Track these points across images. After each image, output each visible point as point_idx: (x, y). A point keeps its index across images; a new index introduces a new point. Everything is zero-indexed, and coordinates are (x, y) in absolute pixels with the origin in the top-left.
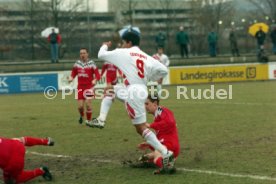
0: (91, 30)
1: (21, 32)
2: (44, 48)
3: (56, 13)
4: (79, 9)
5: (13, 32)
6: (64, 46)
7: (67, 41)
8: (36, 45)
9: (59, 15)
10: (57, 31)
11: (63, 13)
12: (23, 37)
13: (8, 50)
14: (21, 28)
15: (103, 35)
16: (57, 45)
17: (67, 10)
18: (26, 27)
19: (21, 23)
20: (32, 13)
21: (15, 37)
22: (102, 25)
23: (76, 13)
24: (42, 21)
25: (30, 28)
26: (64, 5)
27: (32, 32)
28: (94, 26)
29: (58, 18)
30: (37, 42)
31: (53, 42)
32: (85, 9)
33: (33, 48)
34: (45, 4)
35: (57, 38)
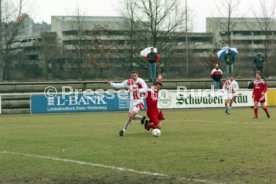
0: (189, 50)
1: (120, 51)
2: (142, 67)
3: (155, 33)
4: (178, 30)
5: (113, 51)
6: (162, 65)
7: (165, 60)
8: (134, 64)
9: (158, 35)
10: (155, 50)
11: (162, 33)
12: (122, 56)
13: (107, 69)
14: (121, 47)
15: (201, 55)
16: (155, 64)
17: (166, 30)
18: (126, 46)
19: (121, 42)
20: (132, 33)
21: (114, 56)
22: (200, 45)
23: (174, 33)
24: (141, 41)
25: (129, 47)
26: (164, 26)
27: (131, 51)
28: (192, 46)
29: (157, 38)
30: (135, 62)
31: (152, 62)
32: (183, 30)
33: (132, 67)
34: (144, 24)
35: (156, 57)
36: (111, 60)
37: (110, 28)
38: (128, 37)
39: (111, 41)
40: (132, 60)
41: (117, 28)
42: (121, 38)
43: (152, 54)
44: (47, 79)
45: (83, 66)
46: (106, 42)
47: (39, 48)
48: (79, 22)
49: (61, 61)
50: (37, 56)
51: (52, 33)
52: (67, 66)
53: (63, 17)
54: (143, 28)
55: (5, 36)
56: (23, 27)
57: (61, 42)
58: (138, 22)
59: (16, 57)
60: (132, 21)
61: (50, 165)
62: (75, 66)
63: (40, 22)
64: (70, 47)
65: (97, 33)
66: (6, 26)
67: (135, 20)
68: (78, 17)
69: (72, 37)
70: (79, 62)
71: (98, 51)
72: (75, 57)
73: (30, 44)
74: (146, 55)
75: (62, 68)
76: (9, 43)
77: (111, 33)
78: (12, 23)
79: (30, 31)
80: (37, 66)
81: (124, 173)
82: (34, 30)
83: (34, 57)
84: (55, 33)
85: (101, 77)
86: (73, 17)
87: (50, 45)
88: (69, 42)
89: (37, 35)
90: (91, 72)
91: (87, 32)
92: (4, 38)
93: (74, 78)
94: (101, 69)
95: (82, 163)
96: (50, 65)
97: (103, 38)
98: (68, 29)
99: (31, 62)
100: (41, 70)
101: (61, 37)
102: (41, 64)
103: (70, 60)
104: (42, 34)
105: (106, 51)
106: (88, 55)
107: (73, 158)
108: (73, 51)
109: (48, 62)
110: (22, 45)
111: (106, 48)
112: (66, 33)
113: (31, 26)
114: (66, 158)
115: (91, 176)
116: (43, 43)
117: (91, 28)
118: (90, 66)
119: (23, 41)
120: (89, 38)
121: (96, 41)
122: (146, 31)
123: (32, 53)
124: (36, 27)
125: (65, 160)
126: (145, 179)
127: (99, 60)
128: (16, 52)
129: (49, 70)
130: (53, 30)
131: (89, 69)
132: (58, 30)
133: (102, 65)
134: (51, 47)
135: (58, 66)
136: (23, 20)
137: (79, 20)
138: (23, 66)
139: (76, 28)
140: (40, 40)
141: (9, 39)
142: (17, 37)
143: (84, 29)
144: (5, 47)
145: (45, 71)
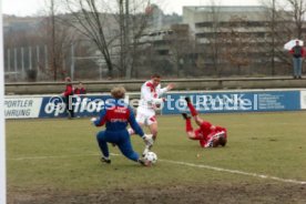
1: (260, 45)
2: (285, 62)
3: (299, 23)
5: (251, 45)
8: (276, 59)
9: (303, 26)
10: (301, 43)
12: (262, 50)
13: (245, 64)
14: (260, 40)
18: (266, 39)
19: (261, 34)
20: (273, 24)
21: (254, 50)
24: (284, 32)
25: (270, 40)
27: (272, 44)
29: (302, 30)
30: (277, 56)
31: (297, 56)
33: (273, 61)
34: (288, 14)
35: (302, 52)
36: (250, 55)
37: (249, 18)
38: (269, 29)
39: (250, 33)
40: (273, 54)
41: (256, 18)
42: (261, 29)
43: (297, 47)
44: (178, 76)
45: (219, 61)
46: (243, 35)
47: (170, 42)
48: (213, 12)
49: (194, 56)
50: (168, 51)
51: (183, 25)
52: (200, 62)
53: (196, 8)
54: (286, 18)
55: (133, 29)
56: (152, 19)
57: (193, 35)
58: (280, 12)
59: (144, 52)
60: (274, 11)
61: (184, 171)
62: (209, 61)
63: (171, 14)
64: (204, 41)
65: (233, 24)
66: (134, 18)
67: (277, 9)
68: (213, 7)
69: (206, 30)
70: (214, 57)
71: (235, 45)
72: (209, 51)
73: (160, 38)
74: (290, 49)
75: (194, 65)
76: (137, 37)
77: (249, 24)
78: (139, 15)
79: (160, 24)
80: (167, 62)
81: (266, 180)
82: (164, 22)
83: (164, 53)
84: (187, 26)
85: (239, 74)
86: (207, 7)
87: (181, 38)
88: (202, 35)
89: (168, 27)
90: (228, 68)
91: (222, 24)
92: (131, 32)
93: (209, 75)
94: (239, 65)
95: (219, 169)
96: (182, 61)
97: (241, 30)
98: (201, 20)
99: (161, 58)
100: (172, 66)
101: (194, 30)
102: (172, 59)
103: (204, 56)
104: (173, 26)
105: (244, 44)
106: (224, 49)
107: (208, 164)
108: (208, 45)
109: (179, 58)
110: (151, 39)
111: (244, 41)
112: (199, 25)
113: (160, 19)
114: (201, 163)
115: (230, 185)
116: (175, 36)
117: (227, 19)
118: (226, 61)
119: (152, 35)
120: (225, 30)
121: (233, 33)
122: (290, 22)
123: (162, 48)
124: (166, 19)
125: (201, 166)
126: (291, 188)
127: (236, 54)
128: (144, 47)
129: (181, 67)
130: (185, 22)
131: (225, 65)
132: (191, 22)
133: (240, 60)
134: (182, 41)
135: (190, 61)
136: (152, 11)
137: (213, 10)
138: (153, 62)
139: (210, 20)
140: (170, 33)
141: (137, 32)
142: (146, 31)
143: (220, 20)
144: (132, 41)
145: (176, 68)
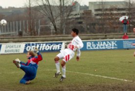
36: (119, 23)
37: (119, 7)
38: (128, 12)
39: (119, 14)
42: (124, 12)
44: (87, 34)
45: (105, 26)
46: (116, 14)
47: (83, 18)
49: (94, 24)
50: (82, 22)
51: (89, 10)
52: (97, 27)
53: (95, 2)
56: (75, 7)
57: (93, 15)
59: (72, 22)
61: (89, 78)
62: (101, 27)
63: (84, 5)
64: (98, 17)
65: (111, 10)
66: (66, 7)
67: (131, 3)
68: (102, 2)
69: (100, 12)
70: (103, 24)
71: (112, 19)
72: (100, 22)
73: (79, 16)
75: (94, 28)
76: (68, 16)
77: (119, 9)
79: (79, 10)
80: (82, 27)
83: (80, 23)
84: (91, 11)
85: (114, 32)
86: (100, 2)
87: (88, 16)
88: (97, 15)
89: (82, 11)
90: (109, 30)
91: (107, 10)
92: (65, 14)
93: (100, 33)
94: (114, 28)
96: (88, 27)
97: (115, 12)
98: (97, 8)
99: (79, 25)
100: (84, 29)
101: (94, 12)
102: (84, 26)
103: (98, 24)
104: (84, 11)
105: (116, 19)
106: (108, 21)
107: (100, 75)
108: (100, 19)
110: (74, 17)
111: (116, 17)
112: (96, 10)
113: (79, 7)
114: (96, 74)
116: (85, 15)
117: (109, 7)
118: (108, 26)
119: (76, 15)
120: (108, 12)
121: (111, 14)
123: (79, 21)
124: (81, 8)
125: (96, 76)
127: (113, 23)
128: (71, 20)
129: (88, 29)
130: (90, 9)
131: (108, 28)
132: (92, 9)
133: (115, 26)
134: (89, 17)
135: (92, 27)
137: (102, 4)
139: (101, 8)
140: (83, 14)
141: (68, 14)
142: (72, 13)
143: (105, 8)
144: (66, 18)
145: (86, 29)
